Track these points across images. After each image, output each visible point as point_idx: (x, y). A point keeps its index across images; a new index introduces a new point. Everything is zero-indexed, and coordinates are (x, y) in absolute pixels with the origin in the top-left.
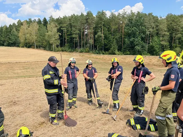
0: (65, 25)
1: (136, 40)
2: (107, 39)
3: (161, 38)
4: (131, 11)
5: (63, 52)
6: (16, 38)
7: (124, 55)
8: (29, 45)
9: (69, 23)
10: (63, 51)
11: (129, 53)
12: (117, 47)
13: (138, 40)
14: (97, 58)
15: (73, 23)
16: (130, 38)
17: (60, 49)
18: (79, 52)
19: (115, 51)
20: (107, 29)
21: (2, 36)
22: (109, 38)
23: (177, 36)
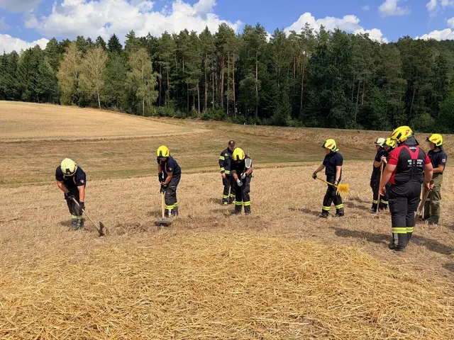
0: (166, 55)
1: (334, 93)
2: (265, 90)
3: (389, 92)
4: (322, 27)
5: (162, 118)
6: (52, 82)
7: (307, 126)
9: (175, 50)
10: (161, 115)
11: (316, 123)
12: (291, 108)
13: (338, 94)
14: (248, 134)
15: (187, 50)
16: (320, 89)
17: (155, 111)
18: (198, 118)
19: (284, 117)
20: (266, 69)
21: (15, 77)
22: (271, 88)
23: (422, 88)
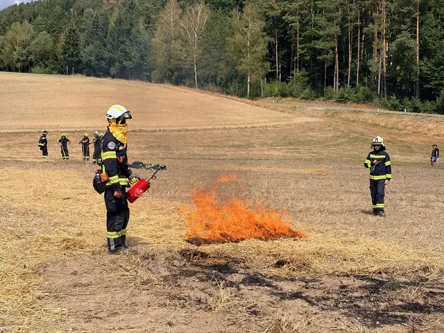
8: (177, 76)
21: (105, 46)
